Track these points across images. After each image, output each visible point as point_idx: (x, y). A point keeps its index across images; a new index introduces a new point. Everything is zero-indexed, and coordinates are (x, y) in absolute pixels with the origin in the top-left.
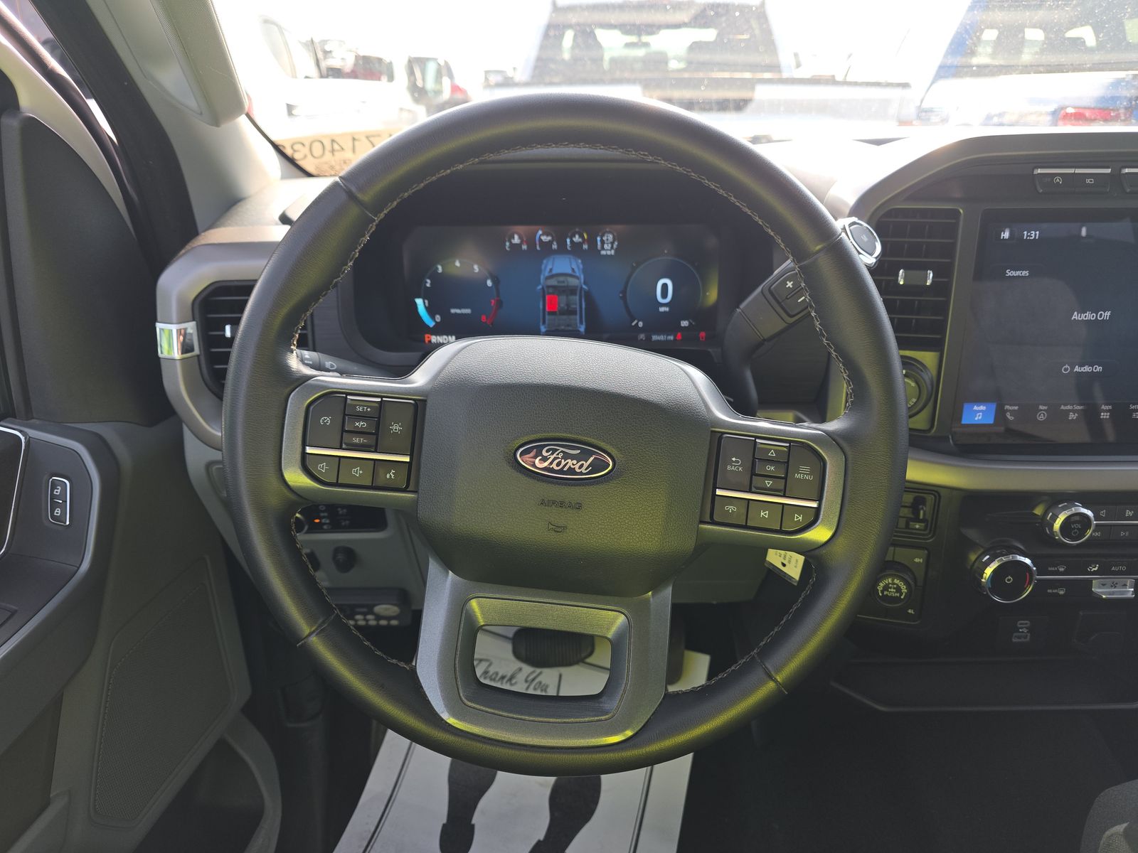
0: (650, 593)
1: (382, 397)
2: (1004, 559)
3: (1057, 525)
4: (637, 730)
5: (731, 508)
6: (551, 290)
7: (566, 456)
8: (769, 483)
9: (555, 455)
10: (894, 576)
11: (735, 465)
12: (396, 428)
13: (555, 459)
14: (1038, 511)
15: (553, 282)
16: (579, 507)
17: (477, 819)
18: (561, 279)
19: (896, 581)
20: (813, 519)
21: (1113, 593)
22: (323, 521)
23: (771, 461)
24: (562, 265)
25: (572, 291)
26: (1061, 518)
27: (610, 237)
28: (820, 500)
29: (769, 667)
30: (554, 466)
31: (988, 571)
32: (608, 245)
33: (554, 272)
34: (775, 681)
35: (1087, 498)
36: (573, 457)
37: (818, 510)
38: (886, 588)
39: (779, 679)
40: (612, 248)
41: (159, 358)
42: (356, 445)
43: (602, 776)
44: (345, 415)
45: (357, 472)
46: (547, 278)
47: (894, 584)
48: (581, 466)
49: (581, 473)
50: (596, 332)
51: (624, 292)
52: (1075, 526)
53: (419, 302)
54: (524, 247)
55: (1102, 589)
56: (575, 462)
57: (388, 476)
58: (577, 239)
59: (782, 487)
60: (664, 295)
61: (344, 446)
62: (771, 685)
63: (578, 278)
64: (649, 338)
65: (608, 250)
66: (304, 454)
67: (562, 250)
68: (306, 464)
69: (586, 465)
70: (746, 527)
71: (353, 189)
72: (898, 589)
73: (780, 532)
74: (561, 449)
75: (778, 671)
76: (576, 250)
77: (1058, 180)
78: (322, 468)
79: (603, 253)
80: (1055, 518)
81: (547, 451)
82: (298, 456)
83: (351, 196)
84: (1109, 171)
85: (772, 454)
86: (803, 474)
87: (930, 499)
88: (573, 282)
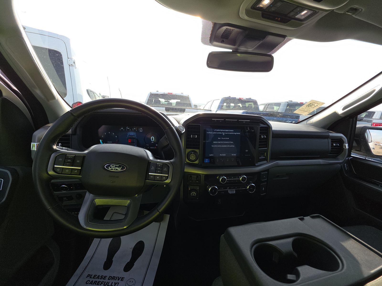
0: (137, 195)
1: (75, 155)
2: (212, 187)
3: (220, 180)
4: (129, 225)
5: (152, 177)
6: (129, 138)
7: (116, 166)
8: (159, 171)
9: (113, 166)
10: (193, 192)
11: (153, 168)
12: (78, 161)
13: (113, 167)
14: (218, 178)
15: (130, 137)
16: (118, 177)
17: (114, 259)
18: (131, 136)
19: (194, 193)
20: (167, 178)
21: (231, 193)
22: (73, 188)
23: (159, 167)
24: (132, 133)
25: (134, 138)
26: (221, 179)
27: (141, 129)
28: (168, 174)
29: (158, 209)
30: (113, 169)
31: (210, 189)
32: (141, 130)
33: (130, 135)
34: (159, 212)
35: (225, 175)
36: (117, 167)
37: (168, 176)
38: (192, 194)
39: (160, 211)
40: (142, 131)
41: (31, 150)
42: (68, 165)
43: (121, 237)
44: (65, 158)
45: (67, 171)
46: (129, 136)
47: (193, 193)
48: (119, 169)
49: (119, 170)
50: (139, 145)
51: (144, 139)
52: (223, 180)
53: (101, 140)
54: (124, 130)
55: (230, 192)
56: (118, 168)
57: (75, 172)
58: (135, 129)
59: (161, 172)
60: (152, 140)
61: (64, 165)
62: (158, 213)
63: (135, 136)
64: (150, 148)
65: (141, 131)
66: (54, 167)
67: (132, 131)
68: (54, 169)
69: (120, 168)
70: (154, 180)
71: (72, 113)
72: (194, 194)
73: (161, 181)
74: (115, 165)
75: (160, 209)
76: (135, 130)
77: (216, 121)
78: (58, 170)
79: (140, 131)
80: (220, 179)
81: (112, 166)
82: (52, 167)
83: (72, 114)
84: (223, 120)
85: (159, 166)
86: (165, 169)
87: (199, 176)
88: (134, 137)
